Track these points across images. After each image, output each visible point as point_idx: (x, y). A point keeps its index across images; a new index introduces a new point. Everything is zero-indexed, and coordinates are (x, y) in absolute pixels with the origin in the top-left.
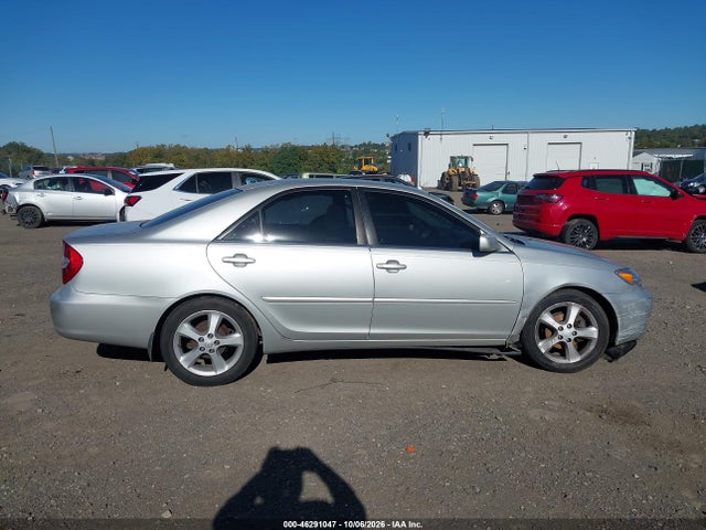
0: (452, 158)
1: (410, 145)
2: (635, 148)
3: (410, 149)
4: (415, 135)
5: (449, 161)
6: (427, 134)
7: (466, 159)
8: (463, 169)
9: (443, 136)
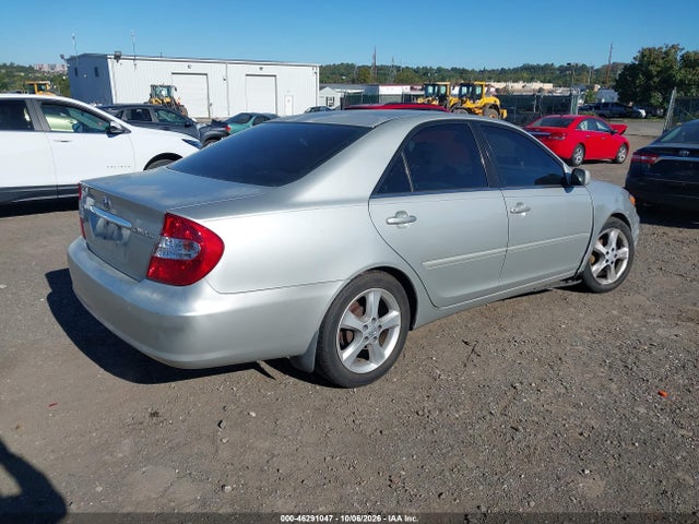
0: (154, 87)
1: (96, 69)
2: (321, 82)
3: (97, 75)
4: (104, 58)
5: (149, 91)
6: (117, 57)
7: (169, 88)
8: (168, 100)
9: (137, 62)
